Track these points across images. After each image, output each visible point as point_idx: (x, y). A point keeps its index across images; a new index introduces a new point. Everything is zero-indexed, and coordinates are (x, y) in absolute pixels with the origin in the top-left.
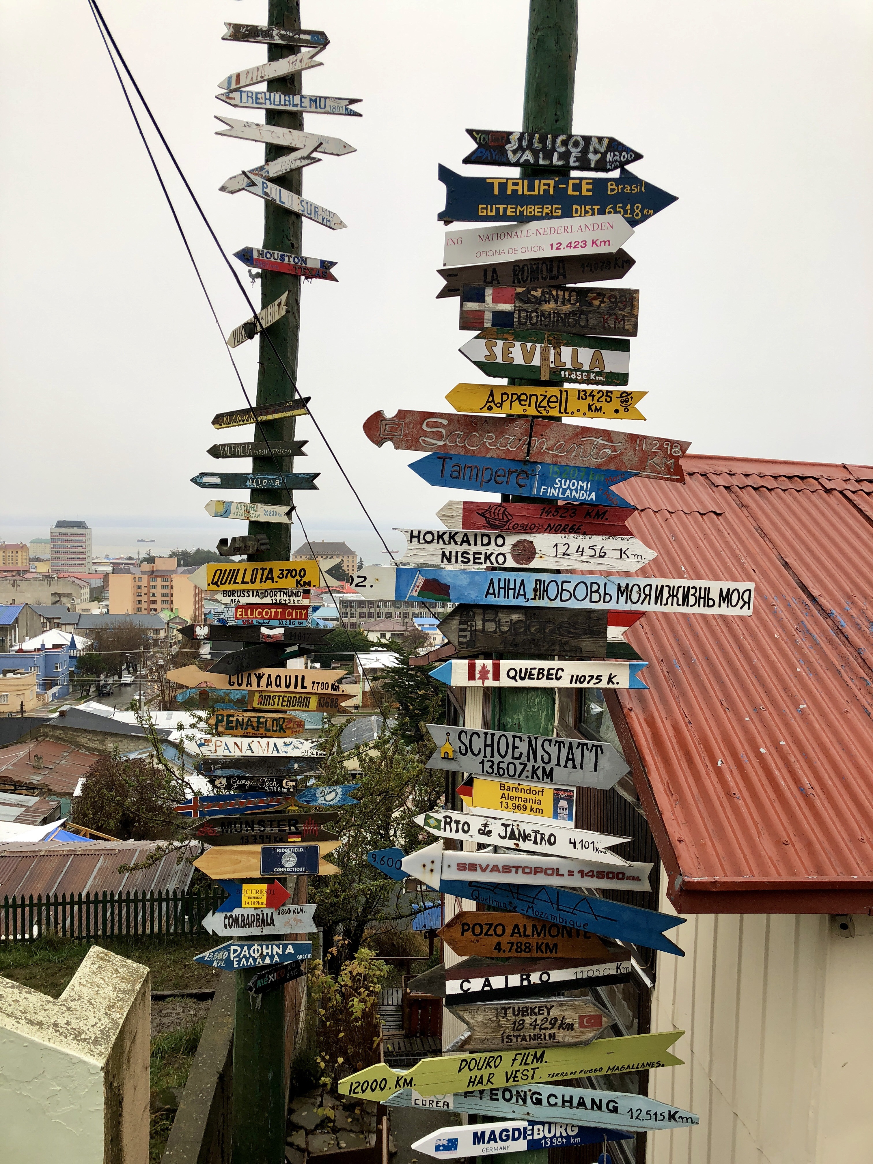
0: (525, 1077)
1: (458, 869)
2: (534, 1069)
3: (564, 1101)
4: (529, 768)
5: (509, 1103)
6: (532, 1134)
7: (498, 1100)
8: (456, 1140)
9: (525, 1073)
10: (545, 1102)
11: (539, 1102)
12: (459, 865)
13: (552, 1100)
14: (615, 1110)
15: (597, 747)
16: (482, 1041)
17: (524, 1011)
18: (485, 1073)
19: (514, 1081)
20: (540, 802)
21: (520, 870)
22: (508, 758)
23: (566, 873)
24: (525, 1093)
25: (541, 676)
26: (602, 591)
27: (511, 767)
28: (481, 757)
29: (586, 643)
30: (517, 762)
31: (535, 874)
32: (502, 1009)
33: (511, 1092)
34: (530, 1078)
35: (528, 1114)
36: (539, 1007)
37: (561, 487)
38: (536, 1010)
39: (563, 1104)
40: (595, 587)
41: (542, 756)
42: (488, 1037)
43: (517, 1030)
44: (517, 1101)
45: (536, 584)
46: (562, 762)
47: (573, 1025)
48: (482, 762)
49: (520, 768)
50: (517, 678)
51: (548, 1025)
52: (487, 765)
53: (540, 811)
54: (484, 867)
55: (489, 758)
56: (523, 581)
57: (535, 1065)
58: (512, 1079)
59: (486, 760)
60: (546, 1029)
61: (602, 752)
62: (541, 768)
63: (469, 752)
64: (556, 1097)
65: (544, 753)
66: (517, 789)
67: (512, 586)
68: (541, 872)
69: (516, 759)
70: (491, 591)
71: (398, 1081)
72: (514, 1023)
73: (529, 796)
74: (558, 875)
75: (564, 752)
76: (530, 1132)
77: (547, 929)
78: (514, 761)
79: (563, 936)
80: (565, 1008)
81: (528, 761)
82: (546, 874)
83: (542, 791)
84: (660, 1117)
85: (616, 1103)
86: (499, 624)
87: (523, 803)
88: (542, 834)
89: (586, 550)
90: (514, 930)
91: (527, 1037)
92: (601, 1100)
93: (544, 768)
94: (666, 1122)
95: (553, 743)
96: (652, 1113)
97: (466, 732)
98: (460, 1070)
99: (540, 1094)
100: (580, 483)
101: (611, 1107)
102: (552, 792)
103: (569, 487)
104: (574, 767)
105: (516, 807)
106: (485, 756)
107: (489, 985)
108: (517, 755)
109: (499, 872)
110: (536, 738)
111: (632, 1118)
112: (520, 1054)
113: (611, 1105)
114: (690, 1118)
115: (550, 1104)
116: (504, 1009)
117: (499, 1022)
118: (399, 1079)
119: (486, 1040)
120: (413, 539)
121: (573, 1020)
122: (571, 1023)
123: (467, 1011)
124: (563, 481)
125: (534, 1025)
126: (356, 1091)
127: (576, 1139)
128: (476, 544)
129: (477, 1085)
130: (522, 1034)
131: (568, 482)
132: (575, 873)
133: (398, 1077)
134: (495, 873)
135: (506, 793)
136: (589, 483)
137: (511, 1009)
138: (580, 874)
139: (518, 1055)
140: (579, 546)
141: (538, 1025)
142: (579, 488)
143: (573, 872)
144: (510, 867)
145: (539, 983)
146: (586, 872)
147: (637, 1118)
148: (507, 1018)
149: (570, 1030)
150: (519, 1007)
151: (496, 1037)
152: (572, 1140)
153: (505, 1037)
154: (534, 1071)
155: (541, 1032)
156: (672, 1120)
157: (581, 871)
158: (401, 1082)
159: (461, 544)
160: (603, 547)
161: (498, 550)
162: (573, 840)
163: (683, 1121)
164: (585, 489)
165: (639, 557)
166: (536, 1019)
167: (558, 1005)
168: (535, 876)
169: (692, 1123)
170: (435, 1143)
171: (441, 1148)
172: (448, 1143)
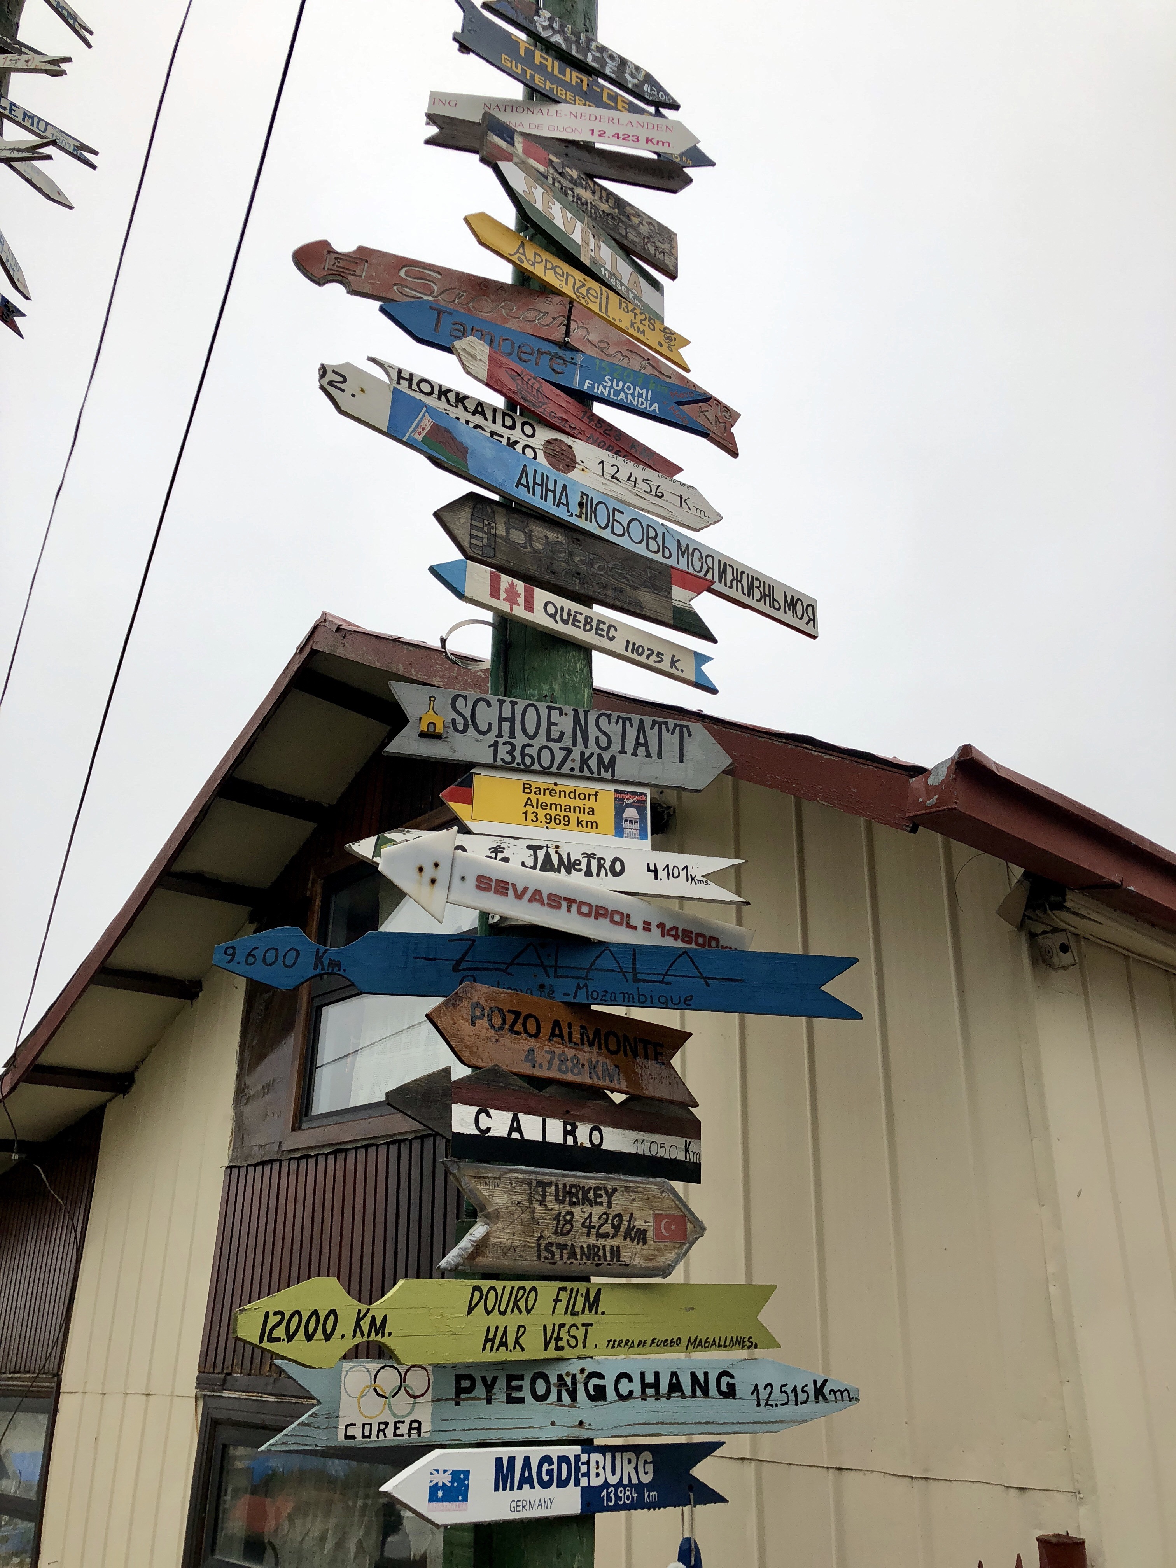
0: (573, 1342)
1: (478, 887)
2: (587, 1325)
3: (644, 1386)
4: (576, 755)
5: (543, 1407)
6: (587, 1475)
7: (521, 1400)
8: (467, 1473)
9: (574, 1331)
10: (610, 1393)
11: (599, 1394)
12: (480, 878)
13: (625, 1387)
14: (731, 1392)
15: (682, 727)
16: (505, 1251)
17: (571, 1195)
18: (512, 1321)
19: (557, 1348)
20: (592, 812)
21: (574, 907)
22: (541, 740)
23: (640, 926)
24: (574, 1376)
25: (588, 627)
26: (660, 539)
27: (546, 754)
28: (491, 737)
29: (646, 597)
30: (555, 746)
31: (596, 918)
32: (540, 1183)
33: (547, 1380)
34: (580, 1344)
35: (581, 1423)
36: (597, 1189)
37: (611, 387)
38: (591, 1194)
39: (643, 1391)
40: (652, 534)
41: (597, 738)
42: (516, 1244)
43: (563, 1234)
44: (560, 1399)
45: (582, 497)
46: (630, 747)
47: (645, 1231)
48: (495, 745)
49: (559, 756)
50: (558, 617)
51: (607, 1228)
52: (503, 750)
53: (594, 825)
54: (520, 891)
55: (506, 739)
56: (565, 487)
57: (587, 1317)
58: (553, 1343)
59: (501, 741)
60: (605, 1236)
61: (690, 735)
62: (595, 757)
63: (471, 729)
65: (600, 734)
66: (552, 792)
67: (551, 487)
68: (605, 916)
69: (555, 741)
70: (524, 481)
71: (359, 1319)
72: (557, 1217)
73: (573, 803)
74: (629, 926)
75: (631, 734)
76: (584, 1469)
77: (602, 1038)
78: (551, 744)
79: (626, 1054)
80: (634, 1195)
81: (574, 744)
82: (612, 921)
83: (596, 795)
84: (802, 1397)
85: (732, 1376)
86: (529, 536)
87: (563, 814)
88: (599, 859)
89: (639, 481)
90: (553, 1029)
91: (578, 1251)
92: (706, 1374)
93: (600, 756)
94: (811, 1406)
95: (614, 720)
96: (788, 1390)
97: (465, 698)
98: (470, 1310)
99: (601, 1376)
100: (638, 389)
101: (724, 1388)
102: (612, 796)
103: (623, 390)
104: (648, 755)
105: (551, 820)
106: (500, 735)
107: (519, 1130)
108: (555, 735)
109: (543, 904)
110: (586, 712)
111: (759, 1405)
112: (564, 1289)
113: (725, 1380)
114: (846, 1390)
115: (621, 1397)
116: (542, 1184)
117: (533, 1211)
118: (362, 1315)
119: (512, 1250)
120: (402, 381)
121: (646, 1222)
122: (642, 1228)
123: (482, 1180)
124: (615, 380)
125: (588, 1226)
126: (275, 1334)
127: (651, 1494)
128: (494, 422)
129: (497, 1350)
130: (570, 1243)
131: (621, 383)
132: (653, 927)
133: (360, 1311)
134: (536, 905)
135: (534, 797)
136: (650, 392)
137: (553, 1188)
138: (660, 929)
139: (561, 1292)
140: (631, 474)
141: (594, 1227)
142: (636, 394)
143: (650, 924)
144: (560, 897)
145: (589, 1146)
146: (667, 928)
147: (767, 1404)
148: (546, 1206)
149: (641, 1244)
150: (564, 1185)
151: (528, 1244)
152: (646, 1495)
153: (542, 1247)
154: (587, 1331)
155: (599, 1242)
156: (820, 1398)
157: (661, 926)
158: (365, 1324)
159: (474, 414)
160: (659, 486)
161: (525, 441)
162: (652, 867)
163: (836, 1397)
164: (644, 397)
165: (702, 512)
166: (591, 1214)
167: (623, 1189)
168: (596, 921)
169: (850, 1401)
170: (431, 1481)
171: (440, 1494)
172: (452, 1482)
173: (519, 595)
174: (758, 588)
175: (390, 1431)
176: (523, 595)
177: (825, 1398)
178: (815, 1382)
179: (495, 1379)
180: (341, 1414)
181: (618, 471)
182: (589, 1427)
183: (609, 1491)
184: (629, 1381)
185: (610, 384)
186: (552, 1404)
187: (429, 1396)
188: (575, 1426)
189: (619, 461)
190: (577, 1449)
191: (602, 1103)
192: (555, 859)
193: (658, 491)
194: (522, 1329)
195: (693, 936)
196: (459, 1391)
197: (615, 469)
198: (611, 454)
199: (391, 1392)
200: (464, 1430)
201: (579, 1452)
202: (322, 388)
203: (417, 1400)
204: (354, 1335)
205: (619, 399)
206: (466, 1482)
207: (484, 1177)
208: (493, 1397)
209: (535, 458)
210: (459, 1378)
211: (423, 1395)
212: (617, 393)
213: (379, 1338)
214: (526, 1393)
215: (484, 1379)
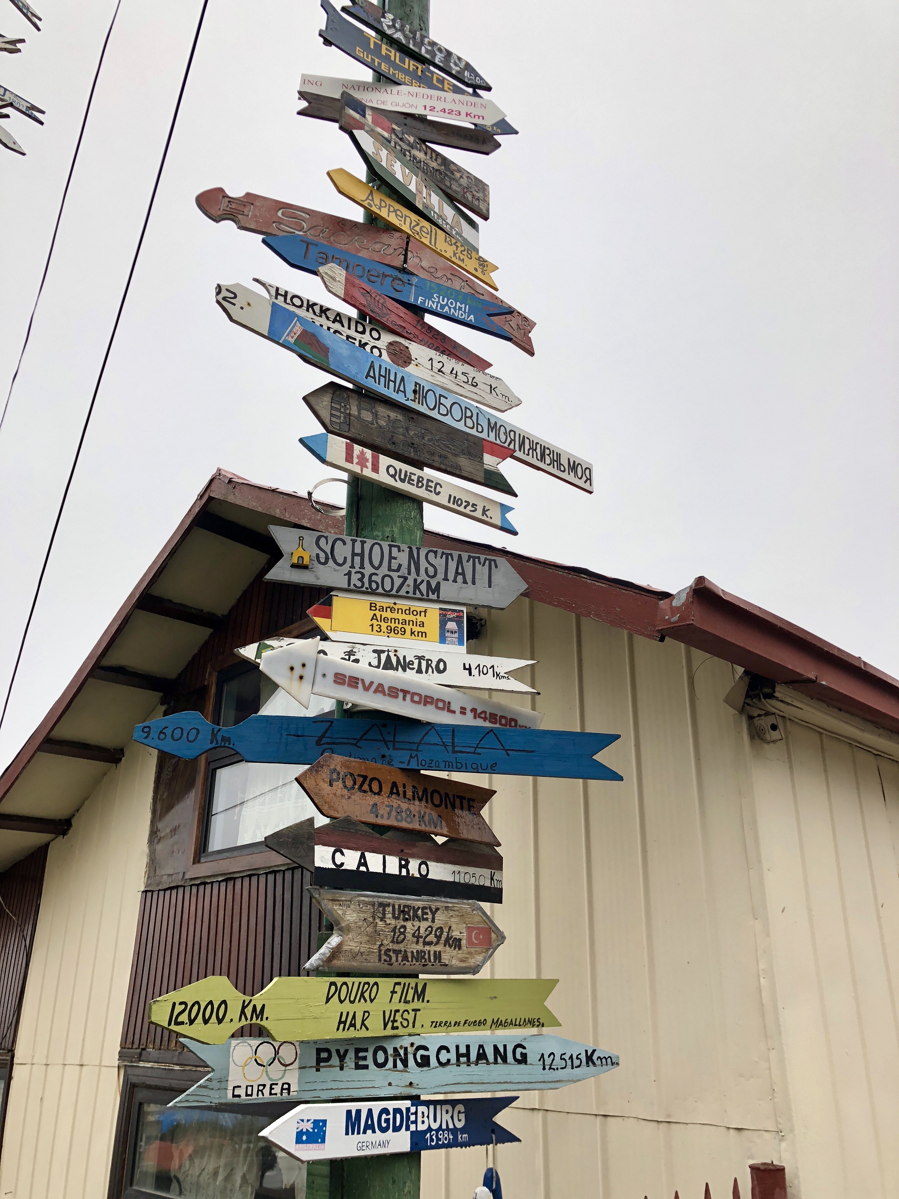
0: (405, 1023)
1: (335, 682)
2: (416, 1010)
3: (459, 1055)
4: (410, 581)
5: (382, 1071)
6: (415, 1122)
7: (366, 1067)
8: (324, 1122)
9: (406, 1015)
10: (433, 1061)
11: (425, 1062)
12: (337, 675)
13: (444, 1056)
14: (523, 1060)
15: (490, 561)
16: (354, 955)
17: (405, 913)
18: (359, 1008)
19: (393, 1028)
20: (422, 624)
21: (408, 697)
22: (384, 570)
23: (458, 711)
24: (406, 1049)
25: (420, 484)
26: (474, 418)
27: (387, 580)
28: (346, 568)
29: (464, 462)
30: (394, 575)
31: (425, 705)
32: (381, 905)
33: (385, 1051)
34: (411, 1025)
35: (411, 1084)
36: (424, 908)
37: (438, 302)
38: (420, 912)
39: (458, 1060)
40: (469, 414)
41: (426, 569)
42: (362, 950)
43: (398, 943)
44: (395, 1066)
45: (416, 386)
46: (451, 576)
47: (460, 940)
48: (349, 574)
49: (398, 582)
50: (397, 477)
51: (432, 938)
52: (355, 578)
53: (424, 634)
54: (367, 684)
55: (357, 569)
56: (403, 379)
57: (416, 1005)
58: (390, 1024)
59: (353, 571)
60: (430, 943)
61: (496, 567)
62: (425, 583)
63: (331, 562)
64: (448, 1051)
65: (428, 566)
66: (392, 610)
67: (392, 378)
68: (431, 703)
69: (394, 571)
70: (371, 374)
71: (244, 1007)
72: (394, 930)
73: (408, 618)
74: (449, 711)
75: (452, 565)
76: (413, 1118)
77: (429, 795)
78: (391, 573)
79: (446, 808)
80: (452, 913)
81: (409, 573)
82: (437, 707)
83: (425, 612)
84: (576, 1062)
85: (524, 1048)
86: (376, 415)
87: (400, 626)
88: (428, 660)
89: (459, 374)
90: (392, 789)
91: (409, 955)
92: (505, 1046)
93: (428, 583)
94: (584, 1069)
95: (439, 555)
96: (567, 1057)
97: (326, 538)
98: (328, 1000)
99: (426, 1048)
100: (458, 304)
101: (518, 1057)
102: (437, 612)
103: (447, 304)
104: (465, 582)
105: (391, 630)
106: (352, 567)
107: (365, 864)
108: (394, 566)
109: (385, 695)
110: (418, 549)
111: (544, 1069)
112: (399, 984)
113: (519, 1050)
114: (609, 1057)
115: (441, 1064)
116: (383, 905)
117: (376, 926)
118: (245, 1005)
119: (360, 954)
120: (279, 297)
121: (460, 933)
122: (458, 937)
123: (337, 902)
124: (441, 297)
125: (417, 936)
126: (180, 1019)
127: (463, 1136)
128: (349, 328)
129: (348, 1029)
130: (403, 949)
131: (446, 299)
132: (468, 712)
133: (244, 1001)
134: (380, 696)
135: (378, 614)
136: (467, 306)
137: (391, 908)
138: (473, 713)
139: (396, 986)
140: (453, 368)
141: (421, 937)
142: (457, 308)
143: (465, 709)
144: (397, 689)
145: (418, 876)
146: (479, 711)
147: (550, 1068)
148: (385, 921)
149: (457, 949)
150: (400, 906)
151: (372, 950)
152: (459, 1137)
153: (383, 952)
154: (415, 1015)
155: (425, 948)
156: (590, 1063)
157: (474, 710)
158: (248, 1011)
159: (334, 322)
160: (474, 377)
161: (373, 343)
162: (467, 667)
163: (602, 1063)
164: (463, 310)
165: (507, 398)
166: (419, 927)
167: (444, 908)
168: (424, 707)
169: (612, 1065)
170: (297, 1128)
171: (304, 1138)
172: (313, 1129)
173: (367, 460)
174: (549, 455)
175: (267, 1091)
176: (370, 460)
177: (594, 1063)
178: (586, 1051)
179: (346, 1051)
180: (230, 1079)
181: (443, 366)
182: (417, 1087)
183: (432, 1134)
184: (447, 1052)
185: (437, 300)
186: (389, 1070)
187: (296, 1065)
188: (406, 1086)
189: (444, 358)
190: (408, 1103)
191: (428, 844)
192: (394, 660)
193: (474, 381)
194: (367, 1014)
195: (498, 718)
196: (319, 1060)
197: (441, 364)
198: (438, 354)
199: (268, 1062)
200: (323, 1090)
201: (409, 1105)
202: (218, 302)
203: (288, 1068)
204: (240, 1020)
205: (444, 311)
206: (324, 1129)
207: (340, 901)
208: (345, 1065)
209: (380, 356)
210: (319, 1051)
211: (292, 1064)
212: (442, 307)
213: (259, 1021)
214: (370, 1062)
215: (338, 1051)
